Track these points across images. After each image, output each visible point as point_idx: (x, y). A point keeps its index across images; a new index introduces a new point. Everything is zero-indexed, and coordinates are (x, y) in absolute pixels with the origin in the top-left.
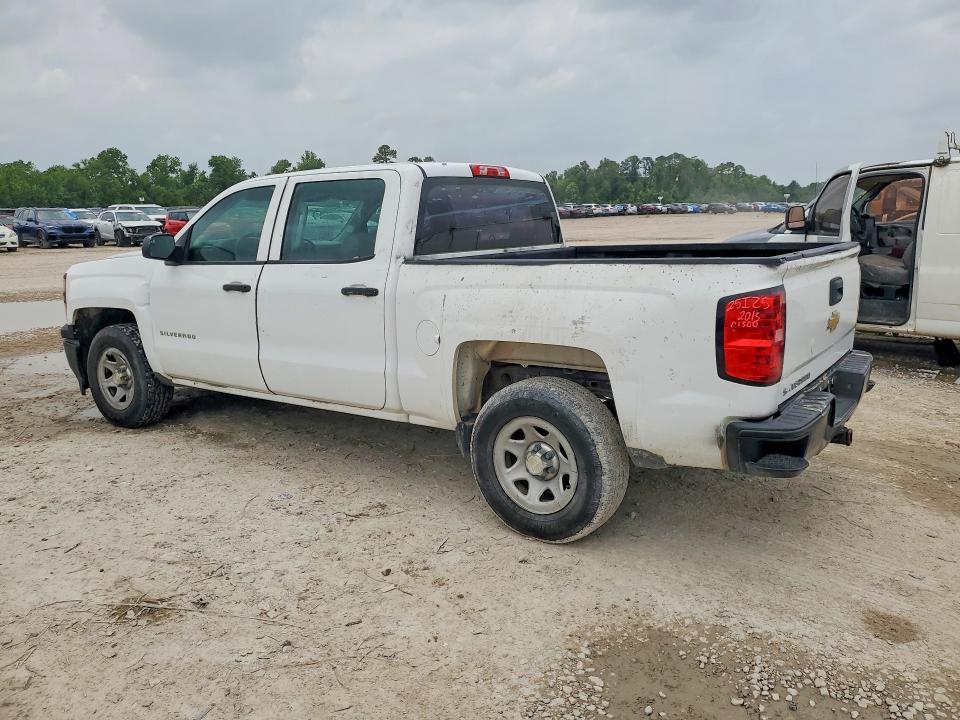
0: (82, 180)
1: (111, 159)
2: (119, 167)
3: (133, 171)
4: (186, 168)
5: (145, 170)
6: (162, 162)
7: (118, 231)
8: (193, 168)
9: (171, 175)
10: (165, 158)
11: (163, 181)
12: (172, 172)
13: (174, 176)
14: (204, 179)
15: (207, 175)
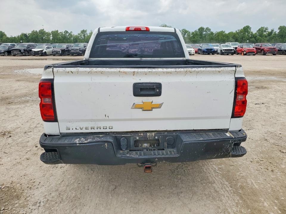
0: (237, 35)
1: (247, 29)
2: (248, 31)
3: (252, 32)
4: (270, 31)
5: (256, 32)
6: (262, 29)
7: (221, 51)
8: (272, 31)
9: (264, 33)
10: (263, 28)
11: (261, 35)
12: (265, 32)
13: (265, 33)
14: (275, 34)
15: (277, 33)
